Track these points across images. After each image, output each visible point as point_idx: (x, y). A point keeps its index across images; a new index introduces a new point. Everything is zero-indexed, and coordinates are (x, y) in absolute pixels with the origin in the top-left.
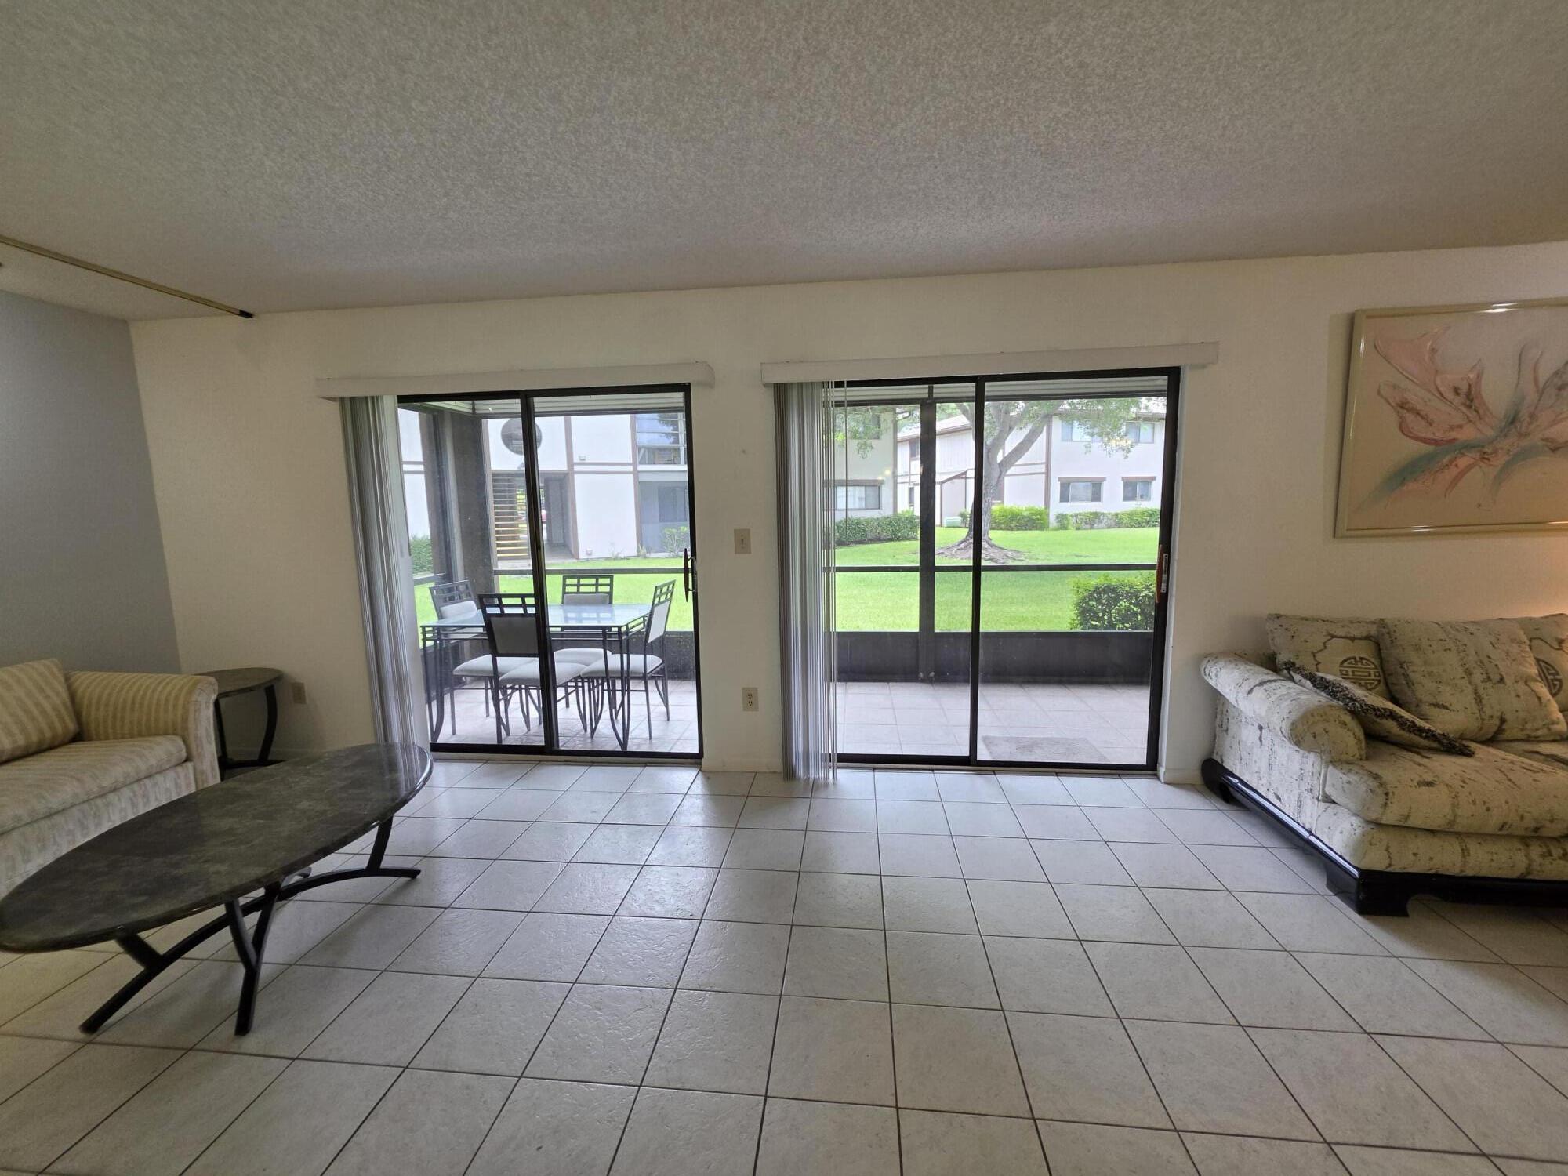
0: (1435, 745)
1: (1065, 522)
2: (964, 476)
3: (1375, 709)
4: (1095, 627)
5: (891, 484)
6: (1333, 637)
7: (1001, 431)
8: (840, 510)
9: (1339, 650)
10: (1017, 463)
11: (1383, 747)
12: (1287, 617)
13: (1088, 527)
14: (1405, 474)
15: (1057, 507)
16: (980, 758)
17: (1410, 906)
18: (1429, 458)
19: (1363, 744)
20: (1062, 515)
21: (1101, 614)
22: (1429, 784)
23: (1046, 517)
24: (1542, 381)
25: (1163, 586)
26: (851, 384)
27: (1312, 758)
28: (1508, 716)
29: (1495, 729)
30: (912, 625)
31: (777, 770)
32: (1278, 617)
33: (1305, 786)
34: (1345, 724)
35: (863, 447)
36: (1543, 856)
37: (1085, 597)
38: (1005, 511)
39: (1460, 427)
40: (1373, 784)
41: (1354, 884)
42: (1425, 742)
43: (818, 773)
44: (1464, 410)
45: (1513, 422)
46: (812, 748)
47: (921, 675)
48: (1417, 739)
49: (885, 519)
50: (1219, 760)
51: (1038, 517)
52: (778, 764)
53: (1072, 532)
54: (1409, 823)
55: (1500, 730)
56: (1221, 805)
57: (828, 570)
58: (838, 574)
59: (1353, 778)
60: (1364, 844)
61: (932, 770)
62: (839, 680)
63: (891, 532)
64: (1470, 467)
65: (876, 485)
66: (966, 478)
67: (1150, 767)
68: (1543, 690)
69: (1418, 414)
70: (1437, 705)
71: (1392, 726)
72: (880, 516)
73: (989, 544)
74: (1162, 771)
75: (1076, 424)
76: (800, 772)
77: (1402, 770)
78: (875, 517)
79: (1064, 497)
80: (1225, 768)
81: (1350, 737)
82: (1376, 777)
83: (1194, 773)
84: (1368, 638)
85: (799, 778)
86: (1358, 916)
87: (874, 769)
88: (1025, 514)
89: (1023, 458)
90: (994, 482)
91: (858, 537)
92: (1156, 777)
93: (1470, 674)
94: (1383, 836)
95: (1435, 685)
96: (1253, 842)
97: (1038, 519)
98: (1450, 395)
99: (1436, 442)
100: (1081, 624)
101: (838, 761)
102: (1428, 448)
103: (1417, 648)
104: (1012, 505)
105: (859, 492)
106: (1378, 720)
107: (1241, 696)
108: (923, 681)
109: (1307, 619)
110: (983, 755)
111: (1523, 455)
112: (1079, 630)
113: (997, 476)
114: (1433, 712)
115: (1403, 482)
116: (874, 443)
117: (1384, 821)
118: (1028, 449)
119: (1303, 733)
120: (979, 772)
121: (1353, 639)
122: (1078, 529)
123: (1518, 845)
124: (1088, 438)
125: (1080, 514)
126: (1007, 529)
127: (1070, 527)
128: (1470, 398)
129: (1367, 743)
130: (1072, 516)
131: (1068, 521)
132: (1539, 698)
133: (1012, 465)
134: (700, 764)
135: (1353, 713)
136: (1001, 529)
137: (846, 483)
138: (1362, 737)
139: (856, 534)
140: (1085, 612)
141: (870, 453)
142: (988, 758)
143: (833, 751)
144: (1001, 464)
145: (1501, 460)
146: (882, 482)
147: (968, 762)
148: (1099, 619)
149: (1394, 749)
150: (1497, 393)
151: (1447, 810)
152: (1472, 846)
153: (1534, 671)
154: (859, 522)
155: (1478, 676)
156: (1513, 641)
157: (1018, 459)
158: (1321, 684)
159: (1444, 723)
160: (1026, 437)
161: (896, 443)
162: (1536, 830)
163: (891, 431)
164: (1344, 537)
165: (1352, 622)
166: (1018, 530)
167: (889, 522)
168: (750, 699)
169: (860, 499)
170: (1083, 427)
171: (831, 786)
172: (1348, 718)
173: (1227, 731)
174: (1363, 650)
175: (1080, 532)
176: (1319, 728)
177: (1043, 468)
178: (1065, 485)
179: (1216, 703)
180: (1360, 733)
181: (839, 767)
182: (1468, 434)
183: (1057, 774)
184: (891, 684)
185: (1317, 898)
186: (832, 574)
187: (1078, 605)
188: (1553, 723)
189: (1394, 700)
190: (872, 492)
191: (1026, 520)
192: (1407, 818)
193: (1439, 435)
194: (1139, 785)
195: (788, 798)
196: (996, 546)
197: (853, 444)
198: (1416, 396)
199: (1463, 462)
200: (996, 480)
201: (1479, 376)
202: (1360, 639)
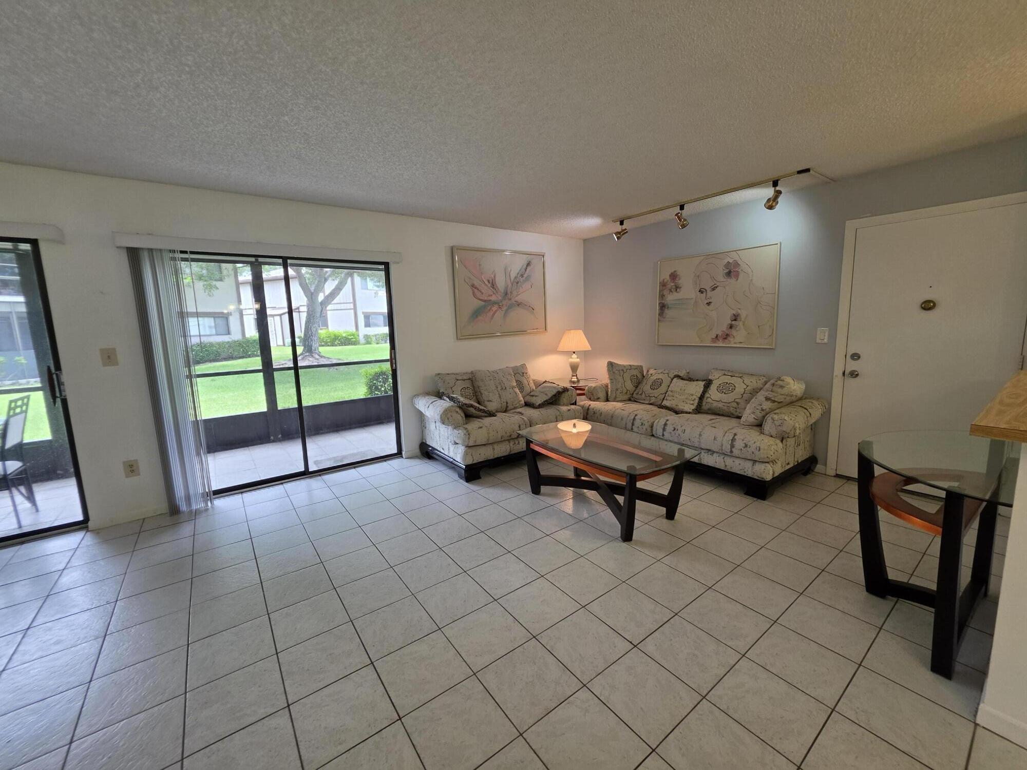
0: (486, 415)
1: (370, 340)
2: (297, 310)
3: (466, 404)
4: (377, 394)
5: (237, 315)
6: (458, 380)
7: (319, 281)
8: (194, 336)
9: (460, 385)
10: (333, 302)
11: (471, 419)
12: (441, 374)
13: (383, 342)
14: (476, 314)
15: (363, 331)
16: (310, 470)
17: (481, 473)
18: (484, 307)
19: (464, 419)
20: (367, 335)
21: (380, 387)
22: (481, 427)
23: (357, 337)
24: (512, 279)
25: (394, 366)
26: (192, 253)
27: (450, 428)
28: (509, 402)
29: (505, 406)
30: (263, 407)
31: (163, 512)
32: (439, 374)
33: (449, 440)
34: (457, 412)
35: (209, 288)
36: (513, 445)
37: (371, 379)
38: (329, 334)
39: (492, 295)
40: (465, 432)
41: (463, 472)
42: (483, 414)
43: (198, 505)
44: (492, 289)
45: (506, 294)
46: (191, 492)
47: (272, 438)
48: (481, 414)
49: (235, 342)
50: (425, 442)
51: (352, 337)
52: (163, 507)
53: (374, 345)
54: (477, 444)
55: (507, 407)
56: (427, 461)
57: (190, 377)
58: (198, 379)
59: (460, 431)
60: (466, 454)
61: (282, 484)
62: (209, 452)
63: (240, 350)
64: (496, 311)
65: (225, 317)
66: (299, 312)
67: (399, 454)
68: (517, 390)
69: (478, 289)
70: (488, 401)
71: (472, 409)
72: (230, 340)
73: (319, 356)
74: (403, 453)
75: (368, 279)
76: (183, 507)
77: (474, 425)
78: (226, 341)
79: (367, 325)
80: (427, 445)
81: (459, 416)
82: (466, 429)
83: (417, 451)
84: (469, 379)
85: (183, 512)
86: (466, 483)
87: (242, 493)
88: (344, 335)
89: (338, 298)
90: (318, 315)
91: (212, 357)
92: (402, 457)
93: (497, 388)
94: (470, 450)
95: (488, 393)
96: (436, 470)
97: (352, 338)
98: (487, 283)
99: (485, 301)
100: (370, 394)
101: (214, 495)
102: (483, 303)
103: (482, 380)
104: (334, 330)
105: (209, 322)
106: (468, 408)
107: (426, 409)
108: (274, 441)
109: (448, 374)
110: (312, 468)
111: (510, 307)
112: (369, 396)
113: (320, 311)
114: (487, 403)
115: (477, 317)
116: (218, 284)
117: (470, 445)
118: (339, 294)
119: (445, 418)
120: (311, 477)
121: (464, 380)
122: (378, 344)
123: (507, 442)
124: (376, 288)
125: (378, 335)
126: (333, 345)
127: (372, 342)
128: (493, 285)
129: (466, 419)
130: (373, 336)
131: (371, 339)
132: (516, 393)
133: (330, 303)
134: (87, 527)
135: (460, 407)
136: (328, 346)
137: (197, 315)
138: (464, 416)
139: (210, 354)
140: (372, 387)
141: (215, 292)
142: (316, 469)
143: (209, 489)
144: (322, 303)
145: (505, 308)
146: (229, 314)
147: (305, 474)
148: (380, 390)
149: (475, 419)
150: (501, 283)
151: (486, 435)
152: (496, 446)
153: (515, 384)
154: (211, 345)
155: (499, 388)
156: (509, 374)
157: (333, 300)
158: (451, 399)
159: (492, 407)
160: (337, 285)
161: (238, 284)
162: (510, 436)
163: (232, 277)
164: (460, 339)
165: (464, 374)
166: (340, 345)
167: (239, 344)
168: (131, 468)
169: (210, 327)
170: (372, 282)
171: (210, 510)
172: (458, 410)
173: (426, 428)
174: (468, 384)
175: (378, 345)
176: (449, 415)
177: (352, 306)
178: (367, 317)
179: (421, 416)
180: (463, 415)
181: (215, 498)
182: (493, 298)
183: (355, 468)
184: (250, 447)
185: (455, 482)
186: (194, 380)
187: (367, 384)
188: (520, 401)
189: (479, 403)
190: (220, 322)
191: (345, 338)
192: (475, 441)
193: (486, 298)
194: (395, 463)
195: (176, 524)
196: (324, 357)
197: (200, 285)
198: (477, 283)
199: (494, 309)
200: (319, 314)
201: (495, 277)
202: (467, 380)
